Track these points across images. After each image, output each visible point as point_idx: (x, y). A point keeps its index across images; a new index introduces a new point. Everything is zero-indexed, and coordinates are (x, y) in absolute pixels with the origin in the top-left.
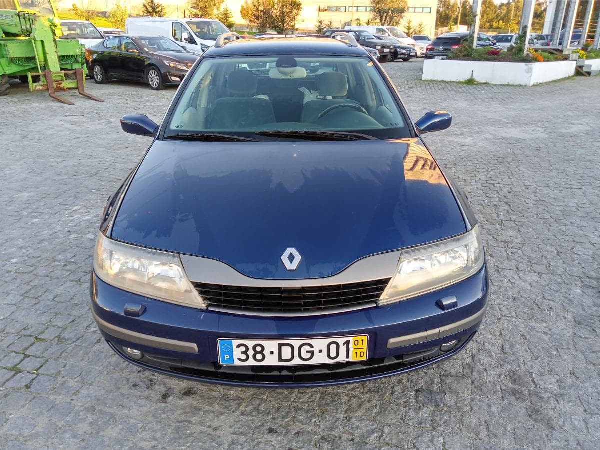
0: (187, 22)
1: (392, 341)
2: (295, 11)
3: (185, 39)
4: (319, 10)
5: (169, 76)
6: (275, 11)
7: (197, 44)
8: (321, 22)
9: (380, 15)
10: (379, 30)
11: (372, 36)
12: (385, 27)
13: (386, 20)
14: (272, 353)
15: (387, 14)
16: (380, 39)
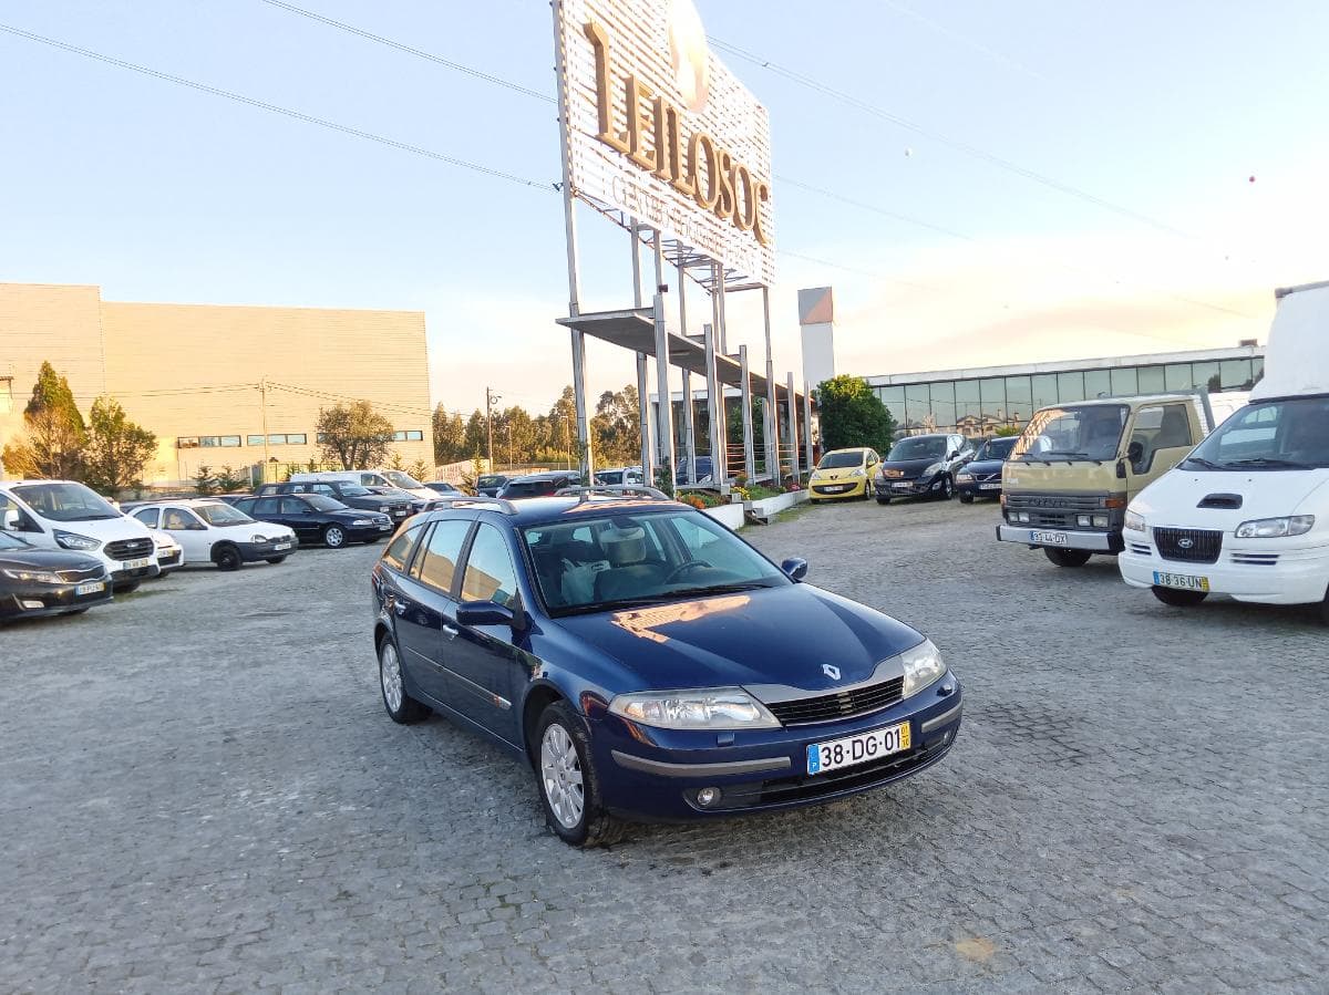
0: (11, 490)
1: (924, 725)
2: (140, 451)
3: (12, 524)
4: (179, 446)
5: (17, 601)
6: (90, 453)
7: (42, 532)
8: (205, 470)
9: (340, 450)
10: (366, 478)
11: (365, 489)
12: (377, 472)
13: (353, 458)
14: (848, 752)
15: (354, 449)
16: (380, 494)
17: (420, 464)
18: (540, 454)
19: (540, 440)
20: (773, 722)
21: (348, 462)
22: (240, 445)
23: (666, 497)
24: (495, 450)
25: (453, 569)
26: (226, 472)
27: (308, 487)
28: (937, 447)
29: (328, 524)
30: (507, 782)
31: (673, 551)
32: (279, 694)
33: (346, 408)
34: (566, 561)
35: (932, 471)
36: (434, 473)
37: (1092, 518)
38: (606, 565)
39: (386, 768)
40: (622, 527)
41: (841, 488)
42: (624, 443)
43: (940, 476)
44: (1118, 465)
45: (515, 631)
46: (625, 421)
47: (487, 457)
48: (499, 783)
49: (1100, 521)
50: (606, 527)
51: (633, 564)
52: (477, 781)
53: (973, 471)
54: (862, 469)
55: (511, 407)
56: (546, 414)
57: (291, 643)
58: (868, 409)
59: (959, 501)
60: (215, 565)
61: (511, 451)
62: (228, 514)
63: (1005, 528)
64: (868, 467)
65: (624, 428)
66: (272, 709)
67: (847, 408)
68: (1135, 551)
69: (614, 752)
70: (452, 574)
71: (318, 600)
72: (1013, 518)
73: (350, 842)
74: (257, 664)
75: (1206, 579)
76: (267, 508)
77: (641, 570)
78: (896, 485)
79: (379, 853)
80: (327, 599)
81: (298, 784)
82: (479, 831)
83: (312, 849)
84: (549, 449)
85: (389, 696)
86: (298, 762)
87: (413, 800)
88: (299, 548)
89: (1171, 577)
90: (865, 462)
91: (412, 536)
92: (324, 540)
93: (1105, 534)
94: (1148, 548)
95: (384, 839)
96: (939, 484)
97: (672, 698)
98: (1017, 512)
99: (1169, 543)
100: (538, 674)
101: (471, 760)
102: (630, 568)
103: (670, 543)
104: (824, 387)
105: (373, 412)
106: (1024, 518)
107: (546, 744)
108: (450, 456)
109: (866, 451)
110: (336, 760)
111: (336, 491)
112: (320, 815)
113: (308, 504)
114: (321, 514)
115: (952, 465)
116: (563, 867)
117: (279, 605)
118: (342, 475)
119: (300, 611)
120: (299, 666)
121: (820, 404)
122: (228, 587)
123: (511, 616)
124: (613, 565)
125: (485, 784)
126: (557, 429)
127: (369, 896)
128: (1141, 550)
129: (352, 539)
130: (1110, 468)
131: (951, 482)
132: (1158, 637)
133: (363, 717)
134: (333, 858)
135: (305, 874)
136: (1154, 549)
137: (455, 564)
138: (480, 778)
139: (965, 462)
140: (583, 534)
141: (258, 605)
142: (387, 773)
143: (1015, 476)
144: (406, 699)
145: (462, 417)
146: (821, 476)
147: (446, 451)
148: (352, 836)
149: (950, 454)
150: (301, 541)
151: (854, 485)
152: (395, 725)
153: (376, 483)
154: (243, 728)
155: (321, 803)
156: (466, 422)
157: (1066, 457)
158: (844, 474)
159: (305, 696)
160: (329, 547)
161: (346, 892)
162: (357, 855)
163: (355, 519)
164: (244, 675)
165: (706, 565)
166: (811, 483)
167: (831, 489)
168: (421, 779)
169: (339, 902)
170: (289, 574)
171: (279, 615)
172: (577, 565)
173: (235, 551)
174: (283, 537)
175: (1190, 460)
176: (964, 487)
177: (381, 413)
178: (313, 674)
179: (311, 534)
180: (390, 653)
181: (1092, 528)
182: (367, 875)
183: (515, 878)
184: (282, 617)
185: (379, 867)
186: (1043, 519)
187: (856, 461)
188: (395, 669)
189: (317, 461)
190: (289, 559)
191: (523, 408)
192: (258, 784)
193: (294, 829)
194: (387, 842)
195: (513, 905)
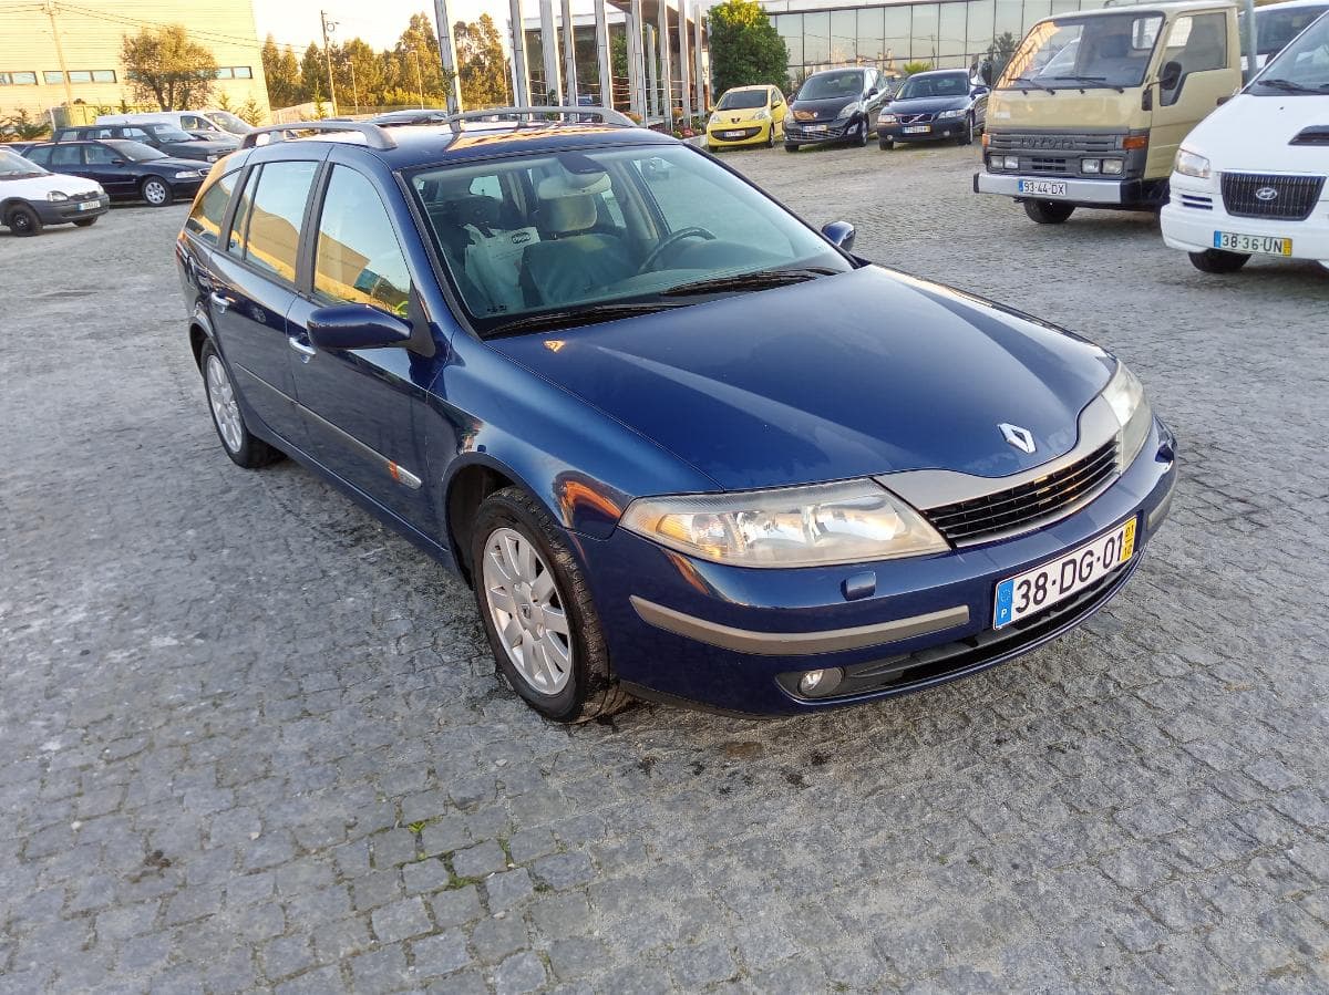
1: (1151, 516)
9: (155, 89)
10: (187, 121)
11: (186, 134)
12: (200, 113)
13: (171, 98)
14: (1054, 582)
15: (171, 86)
16: (205, 139)
17: (251, 106)
18: (389, 97)
19: (387, 79)
20: (935, 542)
21: (166, 103)
22: (37, 84)
23: (632, 123)
24: (337, 90)
25: (298, 237)
26: (20, 115)
27: (117, 131)
28: (851, 84)
29: (145, 177)
30: (418, 580)
31: (637, 215)
32: (71, 416)
33: (154, 35)
34: (471, 228)
35: (848, 112)
36: (269, 117)
37: (1102, 162)
38: (534, 236)
39: (226, 552)
40: (577, 172)
41: (743, 133)
42: (483, 84)
43: (858, 119)
44: (1145, 93)
45: (415, 358)
46: (482, 57)
47: (329, 98)
48: (407, 582)
49: (1113, 167)
50: (545, 173)
51: (576, 233)
52: (371, 579)
53: (897, 111)
54: (767, 110)
55: (351, 39)
56: (392, 49)
57: (96, 336)
58: (763, 39)
59: (878, 148)
60: (8, 229)
61: (355, 94)
62: (20, 165)
63: (985, 176)
64: (773, 107)
65: (481, 65)
66: (61, 443)
67: (741, 39)
68: (1186, 204)
69: (635, 599)
70: (295, 244)
71: (135, 273)
72: (995, 163)
73: (167, 723)
74: (47, 369)
75: (1290, 241)
76: (69, 157)
77: (591, 243)
78: (809, 129)
79: (218, 747)
80: (146, 272)
81: (87, 587)
82: (386, 688)
83: (100, 739)
84: (399, 91)
85: (223, 427)
86: (90, 543)
87: (271, 620)
88: (112, 207)
89: (1240, 239)
90: (769, 100)
91: (229, 185)
92: (142, 196)
93: (1118, 184)
94: (1209, 200)
95: (226, 713)
96: (855, 127)
97: (748, 506)
98: (1003, 156)
99: (1241, 193)
100: (472, 444)
101: (359, 537)
102: (570, 239)
103: (632, 201)
104: (715, 12)
105: (188, 41)
106: (1011, 163)
107: (491, 555)
108: (286, 99)
109: (770, 88)
110: (149, 537)
111: (151, 135)
112: (118, 656)
113: (118, 152)
114: (134, 165)
115: (869, 104)
116: (544, 774)
117: (85, 281)
118: (156, 117)
119: (112, 288)
120: (104, 371)
121: (710, 33)
122: (22, 257)
123: (405, 331)
124: (543, 235)
125: (385, 583)
126: (405, 67)
127: (201, 861)
128: (1197, 202)
129: (176, 195)
130: (1133, 97)
131: (868, 125)
132: (1224, 315)
133: (191, 456)
134: (137, 762)
135: (85, 805)
136: (1218, 201)
137: (298, 229)
138: (374, 571)
139: (886, 101)
140: (487, 186)
141: (55, 283)
142: (229, 563)
143: (1002, 109)
144: (249, 438)
145: (294, 50)
146: (721, 119)
147: (281, 93)
148: (171, 708)
149: (866, 90)
150: (112, 199)
151: (759, 129)
152: (238, 470)
153: (199, 127)
154: (14, 478)
155: (122, 631)
156: (300, 58)
157: (1075, 83)
158: (747, 117)
159: (109, 421)
160: (150, 204)
161: (159, 854)
162: (178, 753)
163: (180, 171)
164: (27, 385)
165: (707, 236)
166: (709, 128)
167: (732, 134)
168: (281, 574)
169: (148, 883)
170: (102, 240)
171: (85, 294)
172: (489, 235)
173: (29, 211)
174: (89, 194)
175: (1260, 83)
176: (884, 132)
177: (199, 43)
178: (122, 382)
179: (125, 189)
180: (216, 368)
181: (1102, 175)
182: (198, 807)
183: (463, 805)
184: (87, 298)
185: (218, 784)
186: (1037, 164)
187: (760, 100)
188: (227, 391)
189: (130, 102)
190: (101, 220)
191: (365, 41)
192: (24, 588)
193: (73, 691)
194: (232, 721)
195: (471, 881)
